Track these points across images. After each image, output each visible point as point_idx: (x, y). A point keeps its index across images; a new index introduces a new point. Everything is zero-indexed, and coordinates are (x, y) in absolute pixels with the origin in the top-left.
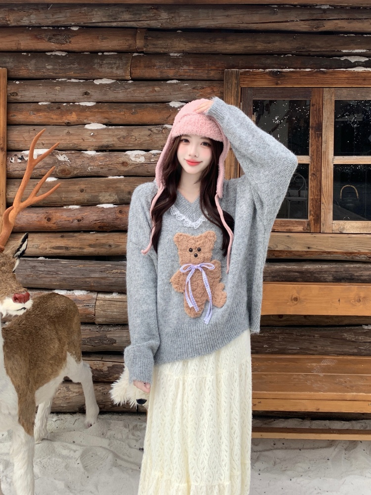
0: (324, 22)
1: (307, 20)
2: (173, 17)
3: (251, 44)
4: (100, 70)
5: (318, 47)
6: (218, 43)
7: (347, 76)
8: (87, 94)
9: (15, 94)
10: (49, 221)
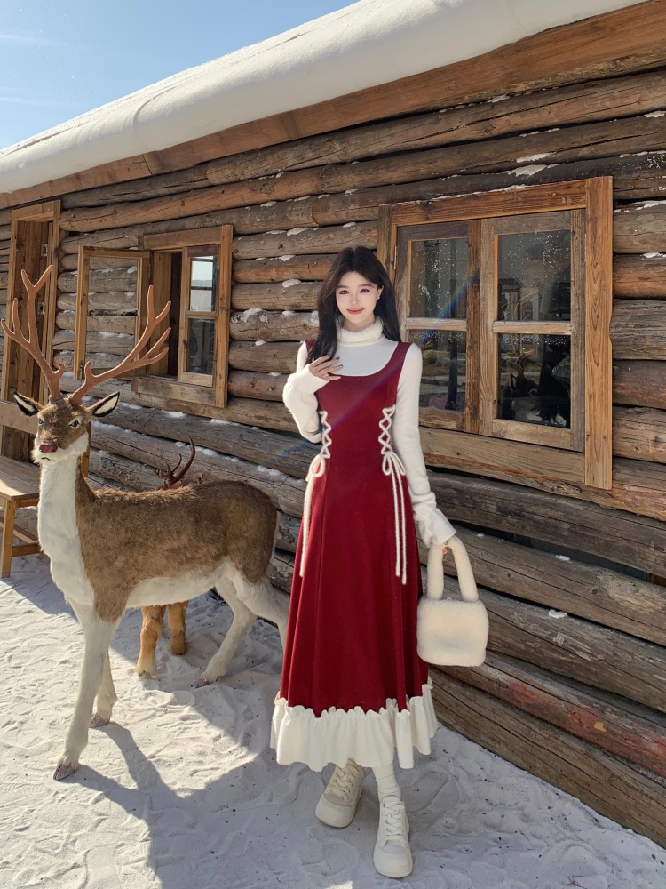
0: (492, 122)
1: (473, 123)
2: (345, 147)
3: (412, 168)
4: (291, 218)
5: (486, 159)
6: (380, 171)
7: (504, 199)
8: (281, 246)
9: (237, 251)
10: (253, 387)
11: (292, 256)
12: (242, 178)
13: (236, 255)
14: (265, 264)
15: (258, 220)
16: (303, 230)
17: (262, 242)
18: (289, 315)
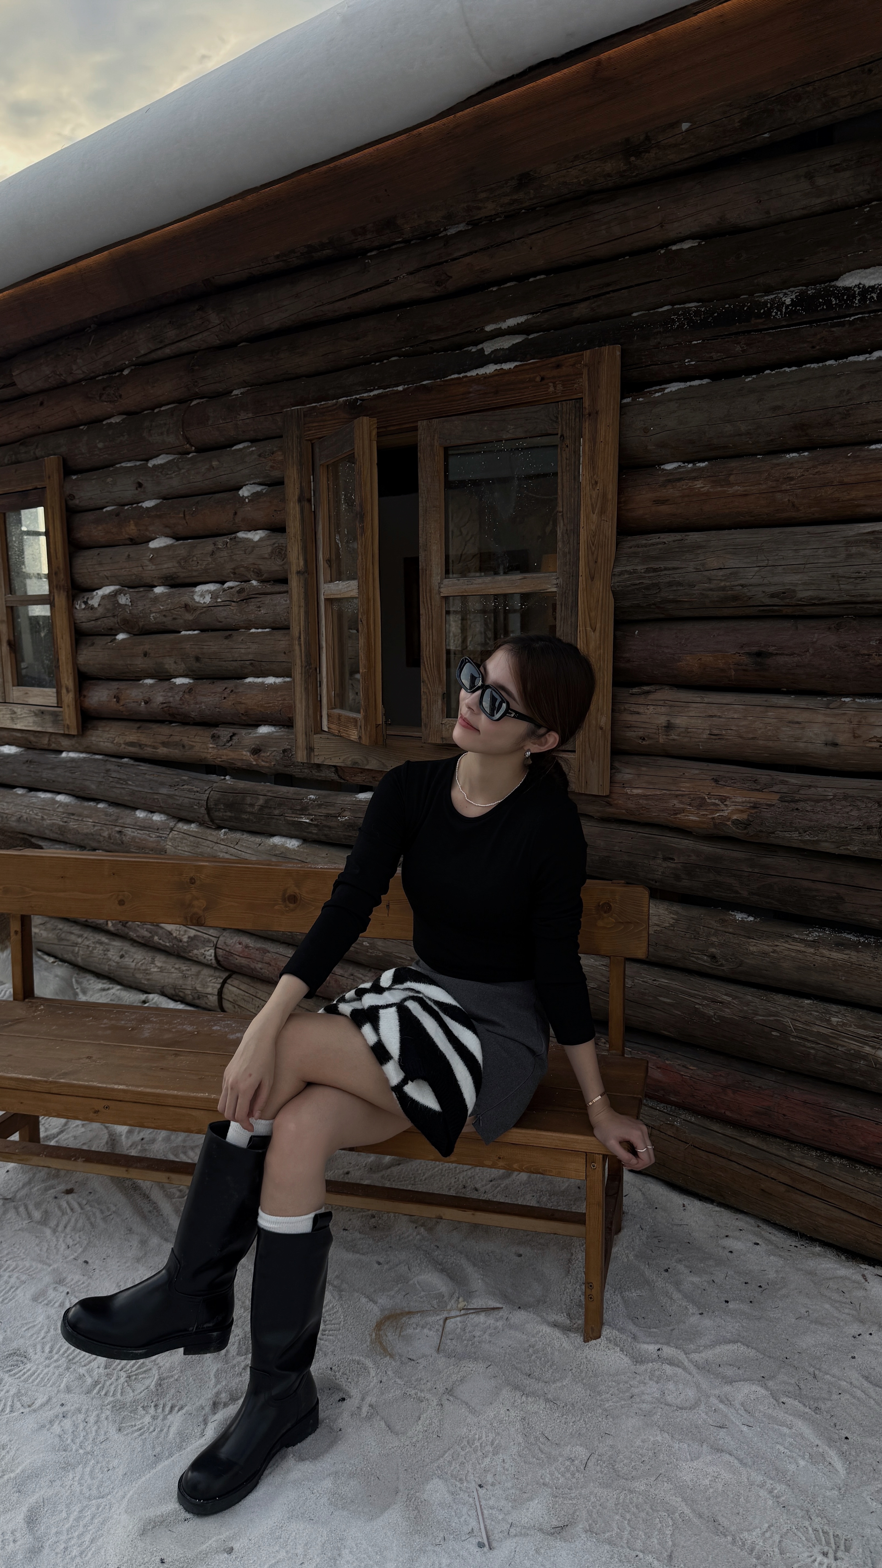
0: (446, 267)
2: (225, 319)
4: (152, 439)
8: (140, 485)
9: (72, 497)
10: (118, 702)
11: (158, 501)
12: (70, 380)
13: (71, 503)
14: (117, 515)
15: (100, 445)
16: (170, 457)
17: (109, 480)
18: (162, 594)
